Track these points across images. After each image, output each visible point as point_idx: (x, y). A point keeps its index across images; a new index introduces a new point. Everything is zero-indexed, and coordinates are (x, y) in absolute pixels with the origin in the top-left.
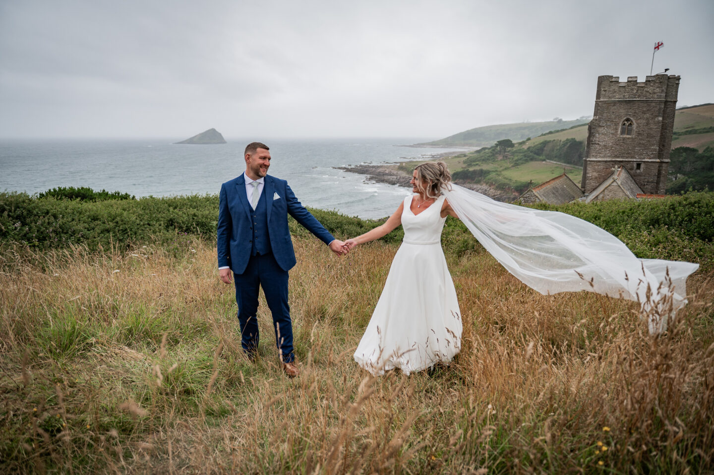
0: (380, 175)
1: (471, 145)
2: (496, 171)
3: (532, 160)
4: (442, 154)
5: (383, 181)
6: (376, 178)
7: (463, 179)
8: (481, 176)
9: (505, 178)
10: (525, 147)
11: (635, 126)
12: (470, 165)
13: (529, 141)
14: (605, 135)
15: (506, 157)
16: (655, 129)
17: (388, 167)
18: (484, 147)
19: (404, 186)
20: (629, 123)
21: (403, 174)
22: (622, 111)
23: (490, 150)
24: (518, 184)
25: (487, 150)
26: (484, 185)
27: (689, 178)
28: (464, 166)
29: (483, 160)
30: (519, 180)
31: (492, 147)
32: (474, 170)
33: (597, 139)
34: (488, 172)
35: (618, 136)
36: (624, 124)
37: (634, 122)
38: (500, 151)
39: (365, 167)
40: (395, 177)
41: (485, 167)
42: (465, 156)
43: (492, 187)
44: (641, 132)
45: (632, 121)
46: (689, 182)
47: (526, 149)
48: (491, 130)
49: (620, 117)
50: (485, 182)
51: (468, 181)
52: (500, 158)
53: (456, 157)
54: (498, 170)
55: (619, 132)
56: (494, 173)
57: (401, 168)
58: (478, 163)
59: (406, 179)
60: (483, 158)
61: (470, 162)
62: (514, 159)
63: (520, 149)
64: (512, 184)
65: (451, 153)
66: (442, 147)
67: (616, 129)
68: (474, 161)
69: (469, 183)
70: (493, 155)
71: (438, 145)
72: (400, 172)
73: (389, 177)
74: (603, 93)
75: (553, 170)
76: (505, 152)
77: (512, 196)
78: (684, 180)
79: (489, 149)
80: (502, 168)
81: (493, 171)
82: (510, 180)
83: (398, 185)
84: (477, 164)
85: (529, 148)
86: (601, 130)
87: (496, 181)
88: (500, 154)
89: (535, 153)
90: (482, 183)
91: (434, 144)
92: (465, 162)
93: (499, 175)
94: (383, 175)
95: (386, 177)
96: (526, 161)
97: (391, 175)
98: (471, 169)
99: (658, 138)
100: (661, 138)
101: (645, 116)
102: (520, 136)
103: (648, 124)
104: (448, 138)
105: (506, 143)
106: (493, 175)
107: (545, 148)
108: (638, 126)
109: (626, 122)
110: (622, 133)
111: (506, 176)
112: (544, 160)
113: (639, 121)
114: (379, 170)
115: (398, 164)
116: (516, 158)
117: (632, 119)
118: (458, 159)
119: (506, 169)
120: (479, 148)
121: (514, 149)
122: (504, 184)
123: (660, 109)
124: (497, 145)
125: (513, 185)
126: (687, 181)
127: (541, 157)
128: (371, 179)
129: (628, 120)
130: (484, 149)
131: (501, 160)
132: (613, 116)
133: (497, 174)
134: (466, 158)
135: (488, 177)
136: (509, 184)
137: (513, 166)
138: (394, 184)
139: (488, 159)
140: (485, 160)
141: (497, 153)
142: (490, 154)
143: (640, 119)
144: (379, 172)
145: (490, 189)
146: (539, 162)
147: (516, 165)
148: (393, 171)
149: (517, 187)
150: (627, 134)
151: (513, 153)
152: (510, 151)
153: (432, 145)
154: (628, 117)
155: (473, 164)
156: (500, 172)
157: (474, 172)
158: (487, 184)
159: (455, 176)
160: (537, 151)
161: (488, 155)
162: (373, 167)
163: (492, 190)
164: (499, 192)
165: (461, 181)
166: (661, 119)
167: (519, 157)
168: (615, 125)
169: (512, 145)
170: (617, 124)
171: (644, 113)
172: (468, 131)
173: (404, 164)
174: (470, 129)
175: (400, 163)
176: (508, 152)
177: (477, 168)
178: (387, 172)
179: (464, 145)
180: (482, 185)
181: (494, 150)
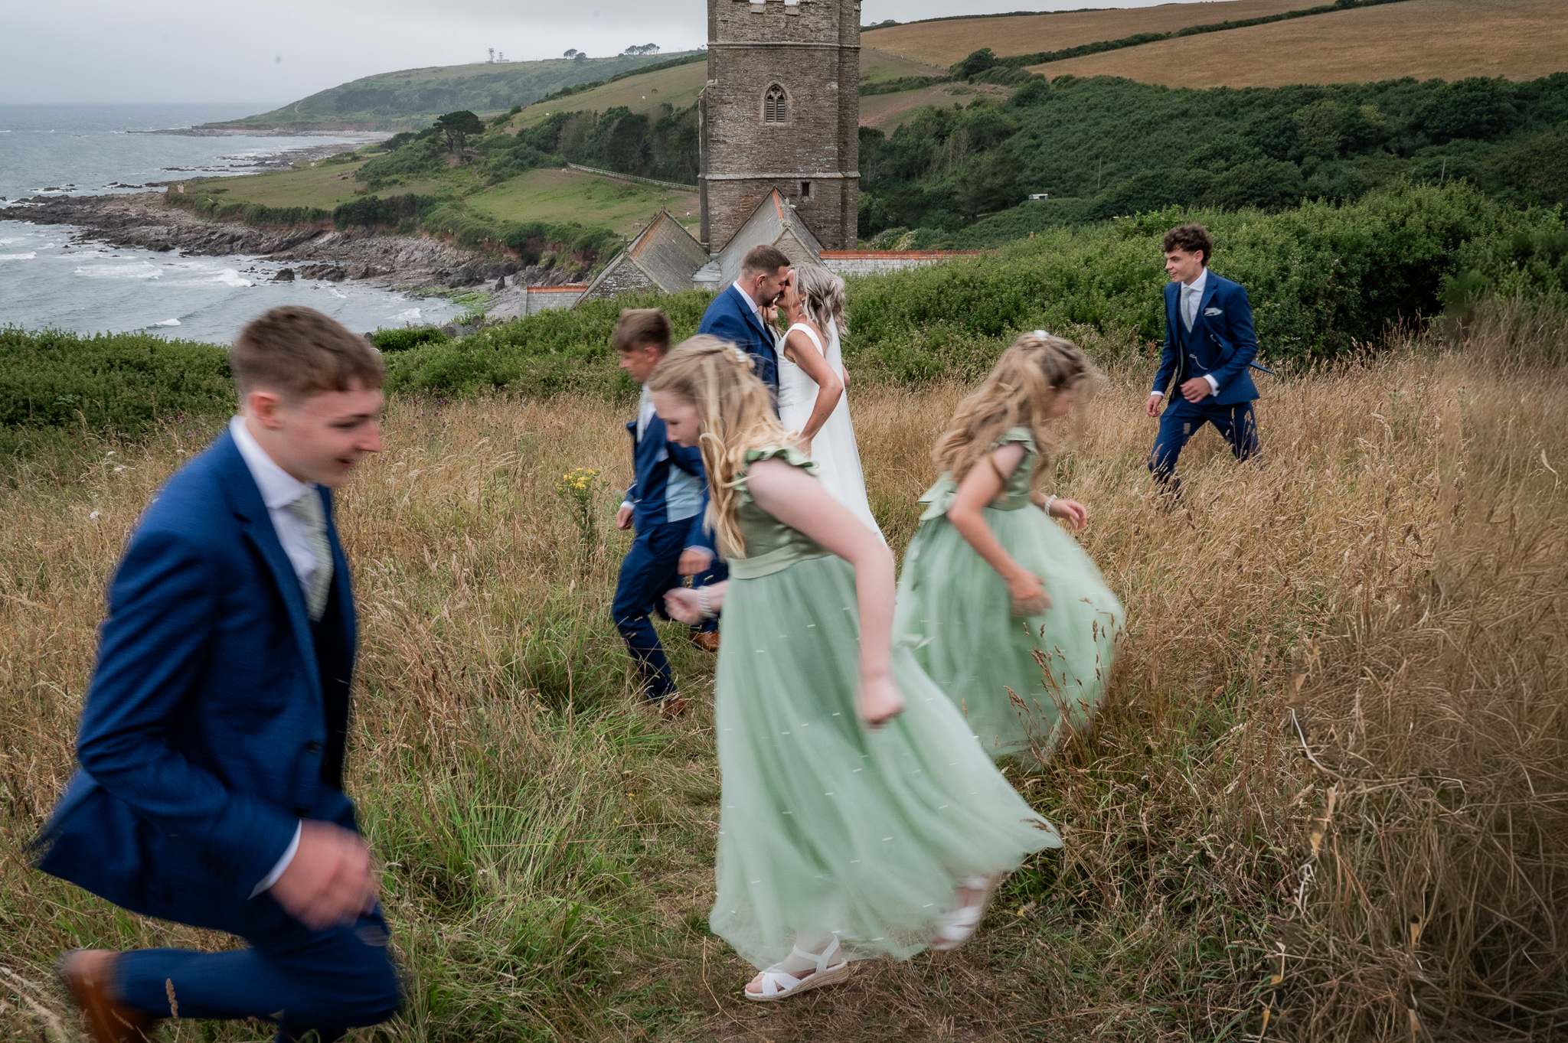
0: (112, 224)
1: (361, 125)
2: (450, 198)
3: (533, 164)
4: (284, 154)
5: (127, 242)
6: (101, 235)
7: (366, 223)
8: (412, 214)
9: (476, 216)
10: (511, 131)
11: (790, 101)
12: (377, 185)
13: (519, 115)
14: (736, 121)
15: (469, 159)
16: (828, 108)
17: (133, 200)
18: (403, 130)
19: (199, 254)
20: (779, 94)
21: (188, 219)
22: (763, 69)
23: (424, 141)
24: (514, 231)
25: (412, 141)
26: (426, 236)
27: (875, 196)
28: (361, 186)
29: (410, 169)
30: (510, 218)
31: (425, 133)
32: (393, 198)
33: (721, 132)
34: (428, 203)
35: (761, 124)
36: (770, 98)
37: (788, 92)
38: (451, 145)
39: (57, 201)
40: (164, 229)
41: (420, 187)
42: (355, 159)
43: (448, 242)
44: (802, 116)
45: (783, 91)
46: (874, 206)
47: (514, 136)
48: (408, 83)
49: (759, 81)
50: (426, 229)
51: (382, 227)
52: (453, 161)
53: (329, 162)
54: (453, 194)
55: (762, 116)
56: (446, 204)
57: (173, 200)
58: (395, 177)
59: (199, 232)
60: (408, 163)
61: (375, 176)
62: (490, 165)
63: (500, 138)
64: (496, 230)
65: (310, 151)
66: (279, 134)
67: (756, 109)
68: (385, 174)
69: (383, 233)
70: (435, 154)
71: (270, 127)
72: (174, 213)
73: (144, 229)
74: (721, 25)
75: (589, 191)
76: (463, 145)
77: (503, 264)
78: (866, 203)
79: (419, 137)
80: (462, 190)
81: (440, 199)
82: (491, 219)
83: (178, 250)
84: (395, 182)
85: (521, 134)
86: (725, 109)
87: (455, 225)
88: (451, 152)
89: (539, 147)
90: (418, 232)
91: (255, 124)
92: (360, 176)
93: (458, 208)
94: (124, 224)
95: (135, 232)
96: (522, 168)
97: (151, 223)
98: (383, 195)
99: (834, 128)
100: (840, 128)
101: (806, 80)
102: (487, 100)
103: (813, 97)
104: (292, 106)
105: (462, 123)
106: (442, 210)
107: (562, 134)
108: (797, 103)
109: (772, 94)
110: (768, 117)
111: (477, 211)
112: (564, 165)
113: (796, 91)
114: (108, 209)
115: (165, 189)
116: (493, 161)
117: (782, 85)
118: (337, 169)
119: (474, 191)
120: (388, 136)
121: (486, 137)
122: (479, 233)
123: (832, 65)
124: (438, 127)
125: (500, 235)
126: (871, 204)
127: (555, 158)
128: (88, 236)
129: (775, 88)
130: (404, 137)
131: (456, 168)
132: (747, 80)
133: (454, 207)
134: (359, 165)
135: (431, 216)
136: (486, 233)
137: (491, 183)
138: (165, 249)
139: (422, 166)
140: (415, 169)
141: (442, 149)
142: (428, 152)
143: (798, 86)
144: (109, 217)
145: (444, 248)
146: (554, 171)
147: (497, 179)
148: (151, 211)
149: (512, 238)
150: (778, 120)
151: (486, 148)
152: (475, 141)
153: (249, 127)
154: (776, 82)
155: (384, 180)
156: (461, 199)
157: (393, 203)
158: (432, 233)
159: (342, 218)
160: (542, 141)
161: (420, 155)
162: (83, 201)
163: (448, 251)
164: (467, 254)
165: (360, 228)
166: (835, 86)
167: (502, 158)
168: (753, 100)
169: (478, 127)
170: (755, 98)
171: (804, 72)
172: (345, 86)
173: (181, 189)
174: (350, 81)
175: (166, 184)
176: (471, 145)
177: (398, 192)
178: (133, 214)
179: (342, 126)
180: (419, 237)
181: (432, 141)
